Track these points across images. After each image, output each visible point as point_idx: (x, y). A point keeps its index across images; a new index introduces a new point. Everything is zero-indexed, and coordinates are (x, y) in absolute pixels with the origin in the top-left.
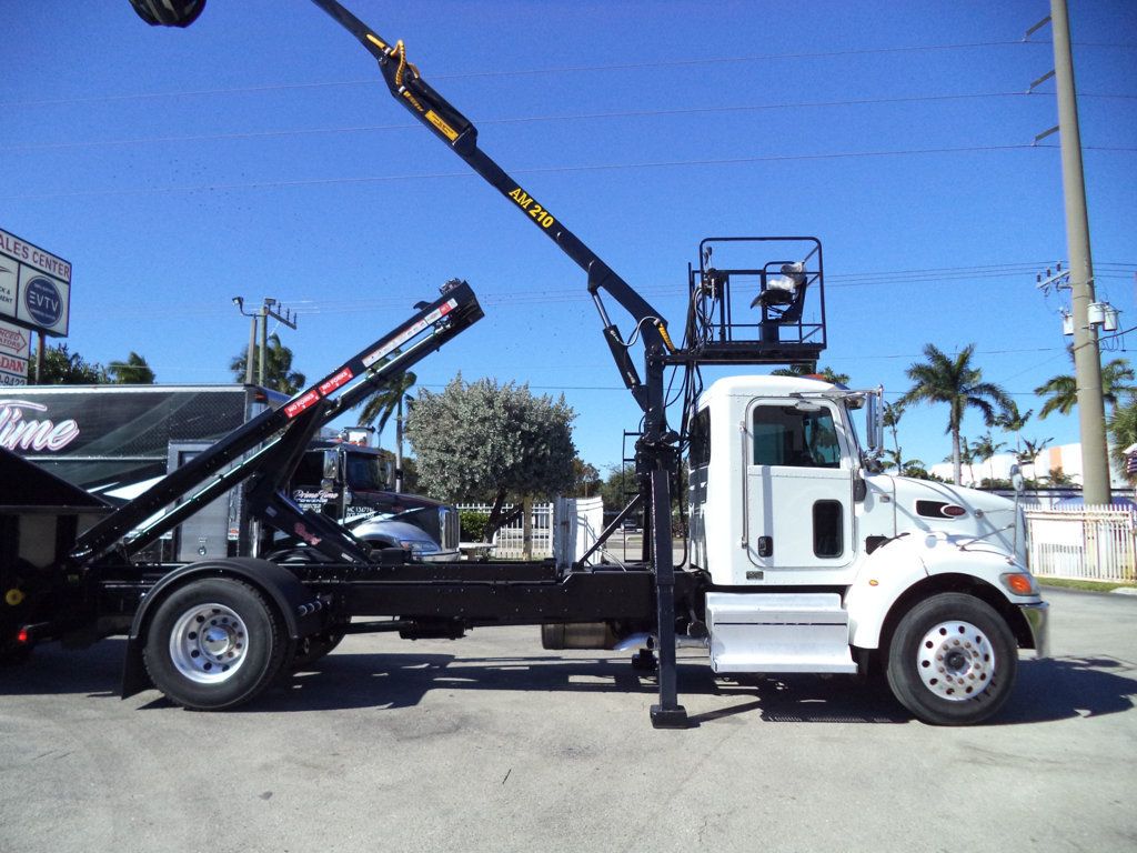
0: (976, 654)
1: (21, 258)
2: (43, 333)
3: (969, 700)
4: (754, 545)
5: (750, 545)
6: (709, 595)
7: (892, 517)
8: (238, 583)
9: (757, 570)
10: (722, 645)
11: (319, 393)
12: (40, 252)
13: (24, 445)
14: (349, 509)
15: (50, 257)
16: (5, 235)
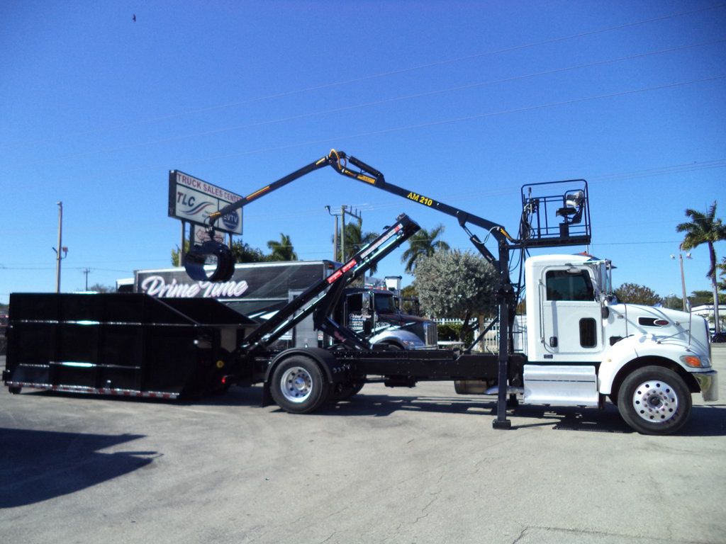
0: (666, 398)
1: (219, 197)
2: (231, 234)
3: (663, 422)
4: (547, 341)
5: (546, 340)
6: (525, 366)
7: (625, 326)
8: (307, 358)
9: (549, 354)
10: (530, 391)
11: (342, 272)
12: (227, 193)
13: (224, 294)
14: (377, 324)
15: (232, 195)
16: (211, 186)
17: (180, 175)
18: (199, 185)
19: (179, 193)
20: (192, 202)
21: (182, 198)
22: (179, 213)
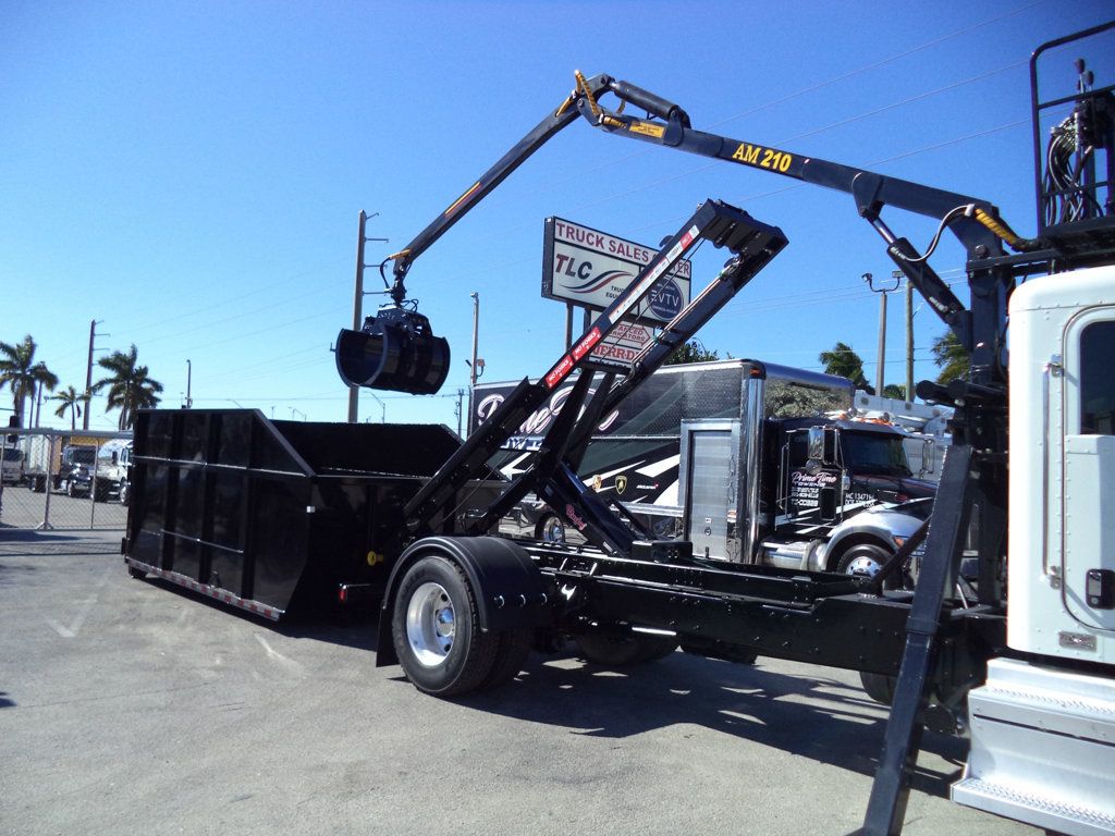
1: (641, 262)
4: (1077, 582)
5: (1069, 582)
6: (995, 663)
9: (1083, 631)
11: (573, 358)
14: (848, 496)
16: (625, 244)
17: (561, 226)
18: (599, 242)
19: (559, 256)
20: (585, 270)
21: (565, 264)
22: (557, 290)
